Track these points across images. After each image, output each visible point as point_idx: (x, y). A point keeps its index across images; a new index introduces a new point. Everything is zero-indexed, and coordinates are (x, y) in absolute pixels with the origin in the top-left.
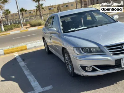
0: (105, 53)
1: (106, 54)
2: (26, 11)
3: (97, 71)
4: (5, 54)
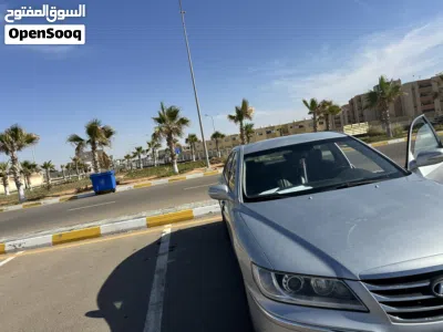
0: (363, 308)
1: (369, 311)
2: (223, 136)
4: (149, 226)
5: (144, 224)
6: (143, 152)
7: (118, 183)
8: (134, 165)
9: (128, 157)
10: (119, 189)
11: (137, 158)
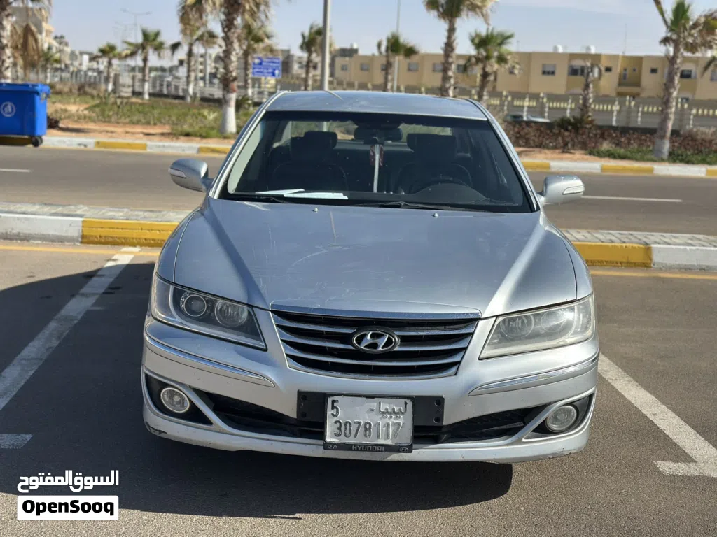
0: (262, 345)
1: (266, 350)
3: (208, 422)
4: (86, 240)
5: (75, 232)
6: (159, 47)
7: (53, 124)
8: (126, 79)
9: (107, 51)
10: (52, 140)
11: (137, 61)
